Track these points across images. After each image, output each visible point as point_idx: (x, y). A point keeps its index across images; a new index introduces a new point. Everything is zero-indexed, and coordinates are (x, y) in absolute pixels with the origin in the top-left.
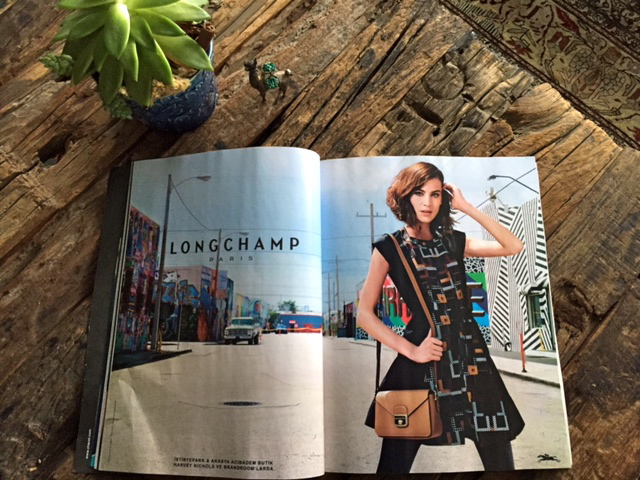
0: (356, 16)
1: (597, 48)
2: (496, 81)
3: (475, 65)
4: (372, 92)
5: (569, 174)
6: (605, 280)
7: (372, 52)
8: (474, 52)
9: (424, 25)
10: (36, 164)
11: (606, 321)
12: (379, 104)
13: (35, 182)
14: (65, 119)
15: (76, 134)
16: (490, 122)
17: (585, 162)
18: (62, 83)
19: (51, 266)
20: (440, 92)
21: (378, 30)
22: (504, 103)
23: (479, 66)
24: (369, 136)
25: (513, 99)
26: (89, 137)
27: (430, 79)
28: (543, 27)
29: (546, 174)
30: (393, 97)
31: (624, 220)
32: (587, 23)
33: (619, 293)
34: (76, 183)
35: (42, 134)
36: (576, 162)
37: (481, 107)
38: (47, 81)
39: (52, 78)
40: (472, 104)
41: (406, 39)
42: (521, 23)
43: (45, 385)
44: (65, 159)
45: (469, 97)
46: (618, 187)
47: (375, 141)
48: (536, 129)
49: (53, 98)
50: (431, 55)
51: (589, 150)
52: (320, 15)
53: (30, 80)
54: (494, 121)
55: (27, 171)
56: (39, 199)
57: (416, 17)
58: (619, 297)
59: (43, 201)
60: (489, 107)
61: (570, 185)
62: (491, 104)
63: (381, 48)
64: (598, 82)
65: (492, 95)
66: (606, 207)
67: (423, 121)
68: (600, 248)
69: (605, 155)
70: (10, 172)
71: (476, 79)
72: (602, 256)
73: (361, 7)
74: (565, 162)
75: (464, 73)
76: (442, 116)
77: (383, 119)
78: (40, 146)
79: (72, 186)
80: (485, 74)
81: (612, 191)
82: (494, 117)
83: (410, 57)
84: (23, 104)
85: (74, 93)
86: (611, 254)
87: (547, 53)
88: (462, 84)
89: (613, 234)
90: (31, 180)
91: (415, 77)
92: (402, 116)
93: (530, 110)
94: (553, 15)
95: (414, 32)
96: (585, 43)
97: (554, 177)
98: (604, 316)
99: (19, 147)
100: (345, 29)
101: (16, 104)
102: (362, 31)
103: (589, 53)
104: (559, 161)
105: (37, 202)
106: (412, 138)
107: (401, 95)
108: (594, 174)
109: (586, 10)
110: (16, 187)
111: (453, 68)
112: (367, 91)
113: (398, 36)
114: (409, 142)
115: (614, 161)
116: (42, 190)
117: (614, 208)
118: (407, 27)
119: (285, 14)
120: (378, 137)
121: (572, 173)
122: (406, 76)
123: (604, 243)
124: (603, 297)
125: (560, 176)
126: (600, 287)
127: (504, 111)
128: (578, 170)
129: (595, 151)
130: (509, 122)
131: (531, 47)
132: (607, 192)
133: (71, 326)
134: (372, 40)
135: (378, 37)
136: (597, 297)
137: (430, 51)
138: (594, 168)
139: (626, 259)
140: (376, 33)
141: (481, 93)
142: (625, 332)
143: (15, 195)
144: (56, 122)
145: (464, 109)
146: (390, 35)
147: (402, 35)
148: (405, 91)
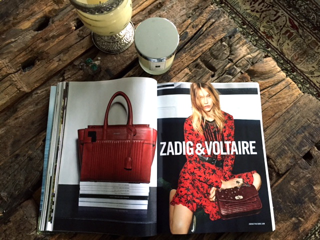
0: (181, 14)
1: (306, 40)
2: (245, 54)
3: (236, 45)
4: (184, 52)
5: (275, 103)
6: (286, 157)
7: (187, 33)
8: (236, 38)
9: (214, 22)
10: (19, 70)
11: (283, 177)
12: (187, 59)
13: (18, 79)
14: (35, 50)
15: (39, 58)
16: (240, 74)
17: (284, 98)
18: (36, 32)
19: (21, 120)
20: (217, 56)
21: (191, 23)
22: (248, 65)
23: (238, 46)
24: (180, 74)
25: (253, 64)
26: (46, 60)
27: (213, 49)
28: (281, 26)
29: (264, 102)
30: (194, 56)
31: (299, 129)
32: (303, 27)
33: (292, 164)
34: (37, 81)
35: (24, 55)
36: (279, 98)
37: (237, 66)
38: (29, 30)
39: (32, 29)
40: (232, 64)
41: (204, 29)
42: (270, 23)
43: (11, 176)
44: (34, 69)
45: (231, 60)
46: (298, 112)
47: (183, 77)
48: (262, 79)
49: (31, 39)
50: (215, 37)
51: (287, 93)
52: (164, 12)
53: (21, 29)
54: (242, 73)
55: (14, 73)
56: (19, 87)
57: (211, 18)
58: (292, 166)
59: (20, 88)
60: (240, 66)
61: (275, 109)
62: (241, 65)
63: (191, 31)
64: (305, 57)
65: (243, 60)
66: (291, 122)
67: (207, 69)
68: (285, 141)
69: (294, 96)
70: (6, 72)
71: (236, 52)
72: (286, 145)
73: (184, 10)
74: (274, 97)
75: (230, 48)
76: (217, 68)
77: (188, 66)
78: (22, 61)
79: (35, 82)
80: (240, 50)
81: (295, 114)
82: (242, 71)
83: (205, 37)
84: (17, 40)
85: (41, 38)
86: (291, 144)
87: (281, 39)
88: (229, 53)
89: (293, 135)
90: (16, 77)
91: (207, 47)
92: (197, 66)
93: (260, 70)
94: (286, 21)
95: (209, 25)
96: (301, 37)
97: (267, 104)
98: (283, 175)
99: (13, 61)
100: (175, 20)
101: (13, 40)
102: (183, 22)
103: (302, 42)
104: (271, 97)
105: (17, 88)
106: (201, 77)
107: (198, 56)
108: (288, 105)
109: (303, 20)
110: (8, 80)
111: (225, 45)
112: (182, 52)
113: (201, 26)
114: (199, 79)
115: (298, 100)
116: (21, 83)
117: (295, 122)
118: (206, 23)
119: (148, 10)
120: (184, 75)
121: (277, 103)
122: (201, 47)
123: (288, 139)
124: (284, 165)
125: (270, 104)
126: (283, 160)
127: (248, 69)
128: (280, 102)
129: (290, 93)
130: (249, 74)
131: (274, 36)
132: (292, 114)
133: (27, 150)
134: (188, 27)
135: (191, 26)
136: (281, 165)
137: (215, 35)
138: (288, 102)
139: (298, 148)
140: (190, 24)
141: (237, 59)
142: (292, 184)
143: (7, 84)
144: (31, 51)
145: (228, 66)
146: (197, 26)
147: (203, 26)
148: (200, 54)
